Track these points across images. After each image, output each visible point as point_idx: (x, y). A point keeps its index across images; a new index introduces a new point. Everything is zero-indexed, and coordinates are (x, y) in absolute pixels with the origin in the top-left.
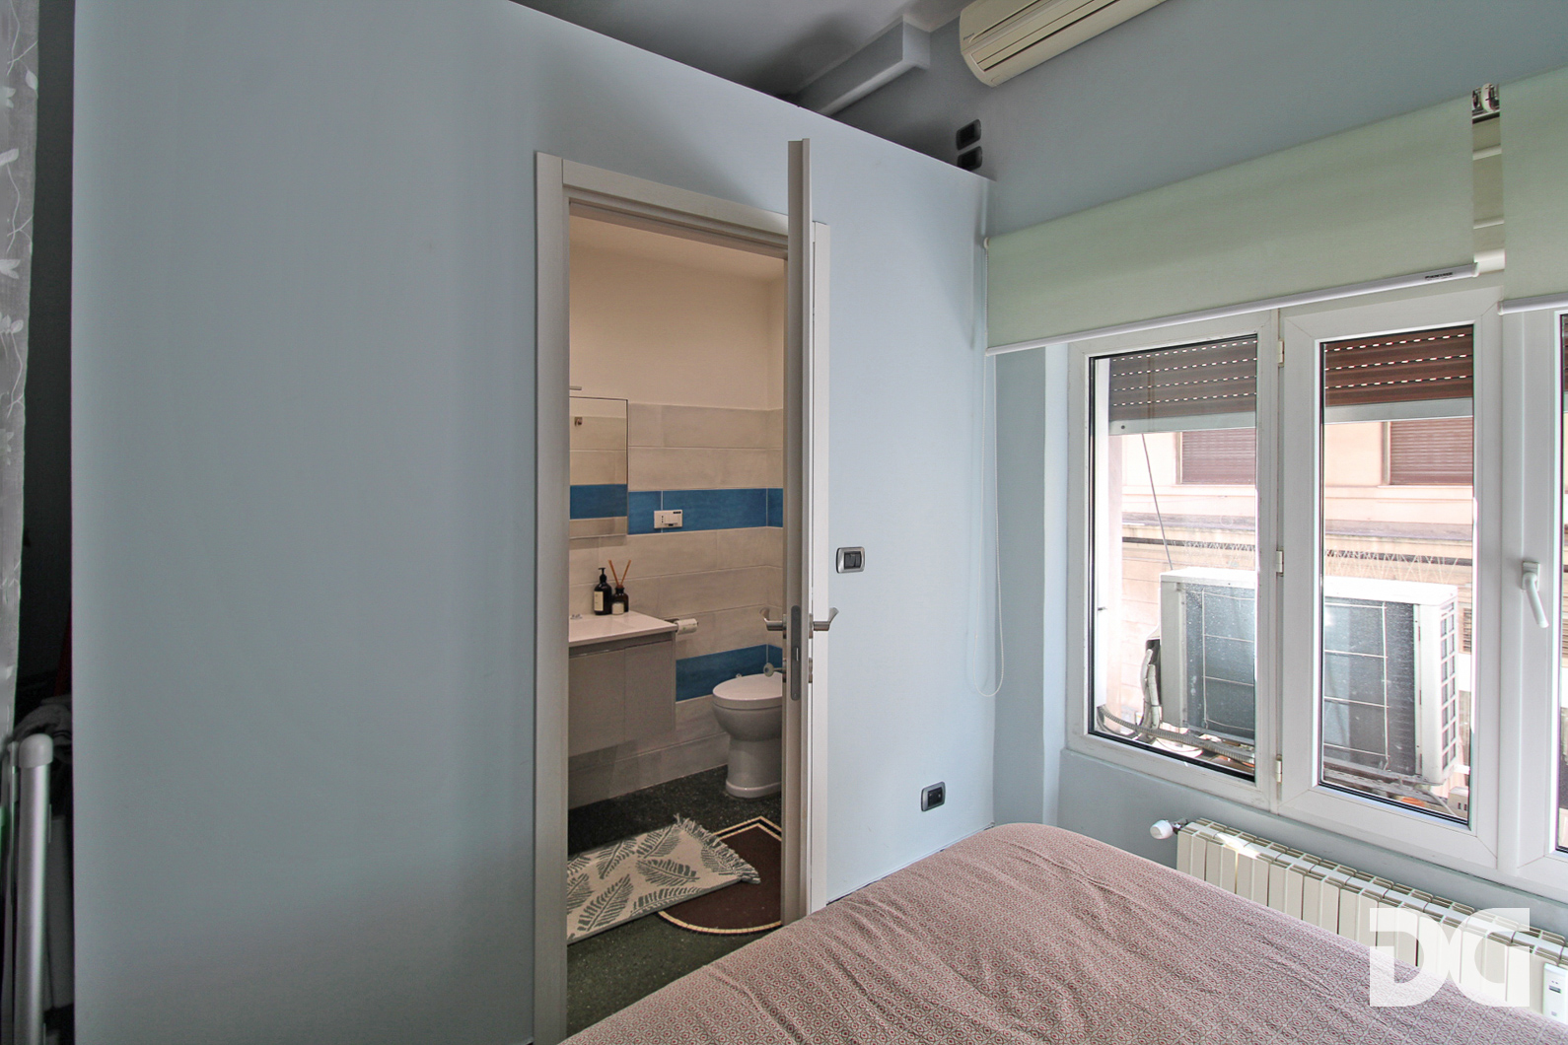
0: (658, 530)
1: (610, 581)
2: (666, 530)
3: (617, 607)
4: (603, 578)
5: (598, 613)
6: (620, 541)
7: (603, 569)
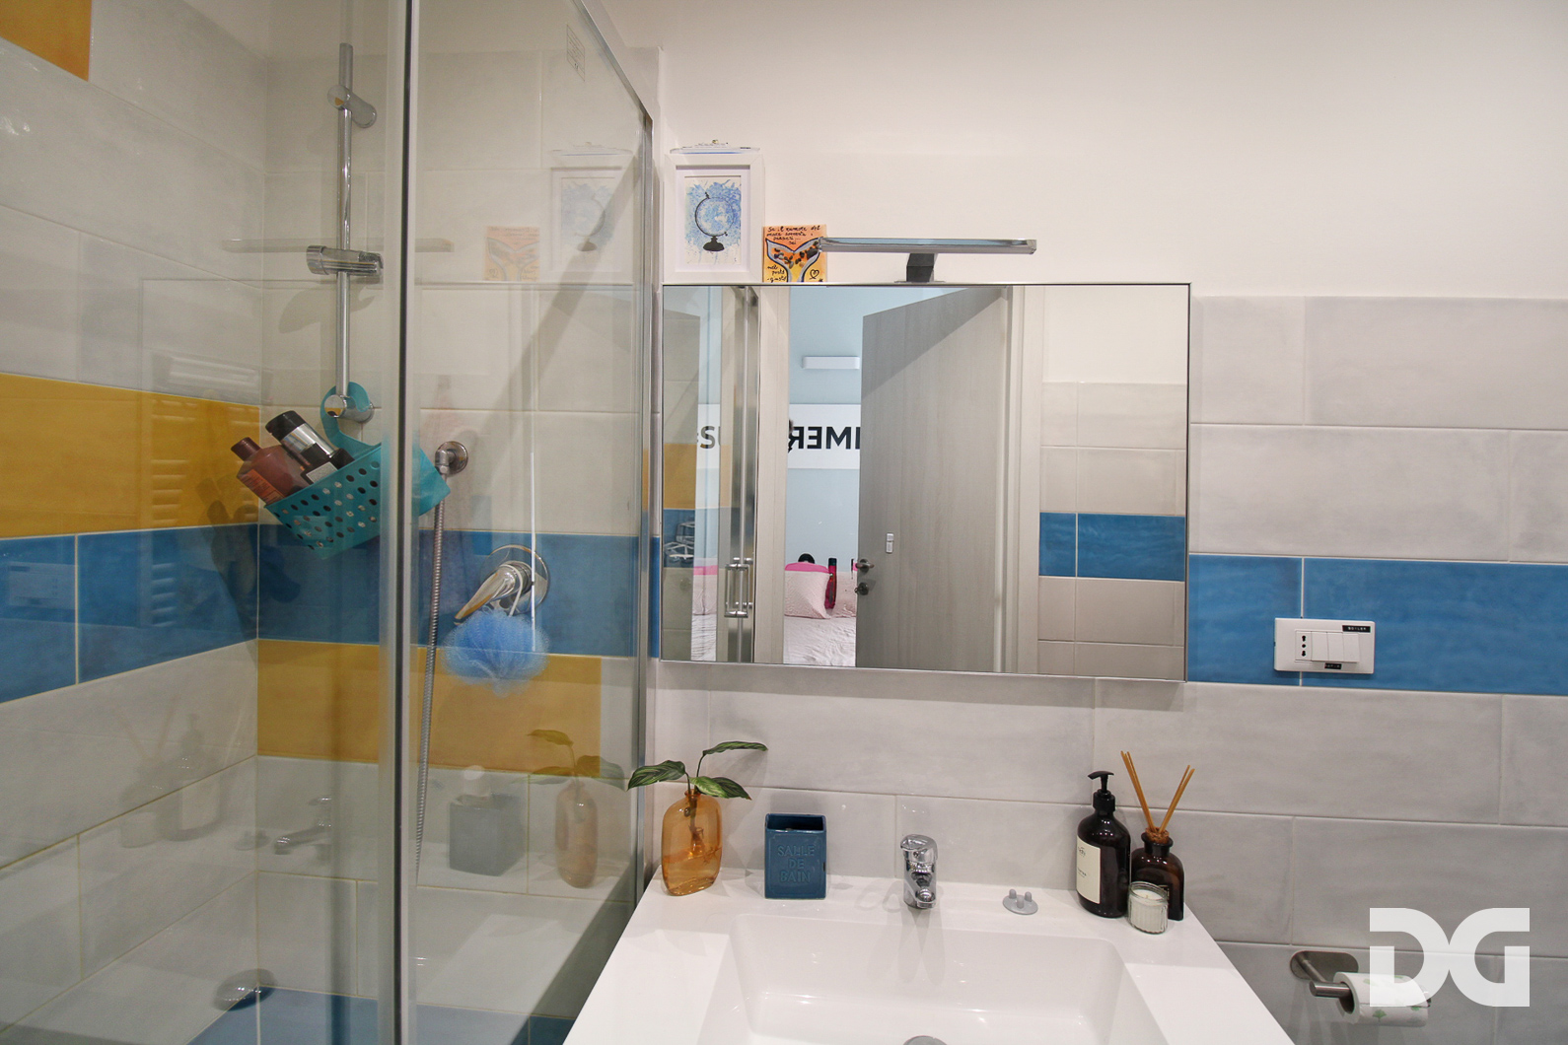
0: (1288, 677)
1: (1128, 813)
2: (1312, 678)
3: (1146, 899)
4: (1104, 801)
5: (1088, 906)
6: (1161, 698)
7: (1104, 777)
